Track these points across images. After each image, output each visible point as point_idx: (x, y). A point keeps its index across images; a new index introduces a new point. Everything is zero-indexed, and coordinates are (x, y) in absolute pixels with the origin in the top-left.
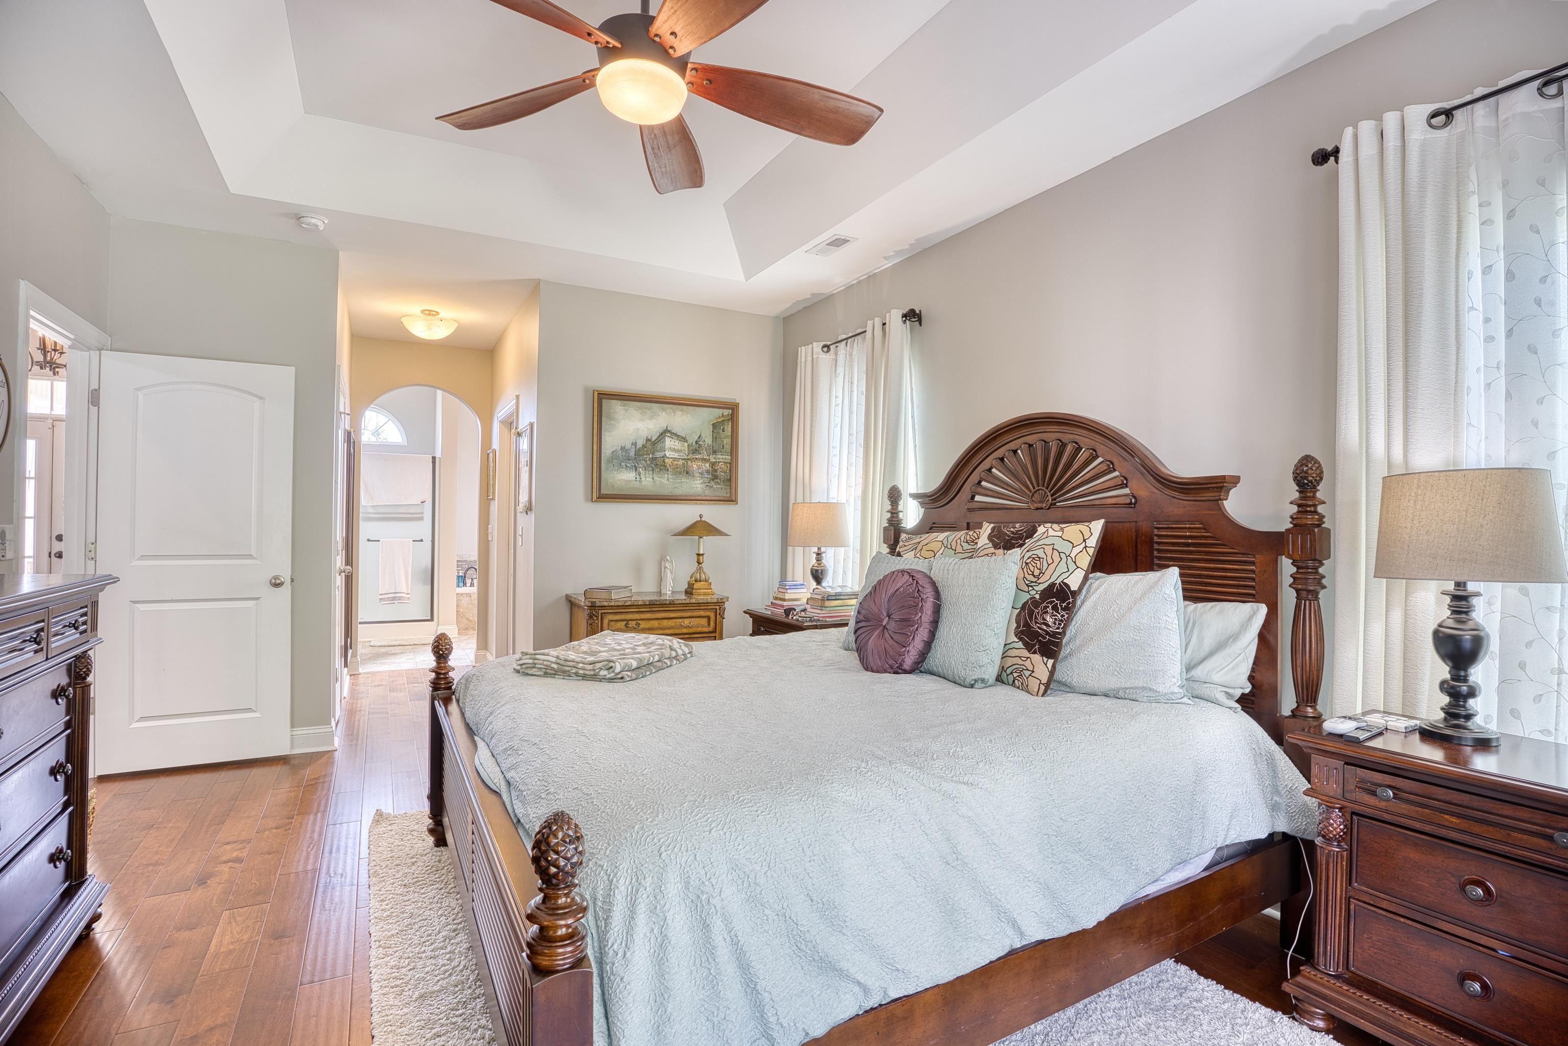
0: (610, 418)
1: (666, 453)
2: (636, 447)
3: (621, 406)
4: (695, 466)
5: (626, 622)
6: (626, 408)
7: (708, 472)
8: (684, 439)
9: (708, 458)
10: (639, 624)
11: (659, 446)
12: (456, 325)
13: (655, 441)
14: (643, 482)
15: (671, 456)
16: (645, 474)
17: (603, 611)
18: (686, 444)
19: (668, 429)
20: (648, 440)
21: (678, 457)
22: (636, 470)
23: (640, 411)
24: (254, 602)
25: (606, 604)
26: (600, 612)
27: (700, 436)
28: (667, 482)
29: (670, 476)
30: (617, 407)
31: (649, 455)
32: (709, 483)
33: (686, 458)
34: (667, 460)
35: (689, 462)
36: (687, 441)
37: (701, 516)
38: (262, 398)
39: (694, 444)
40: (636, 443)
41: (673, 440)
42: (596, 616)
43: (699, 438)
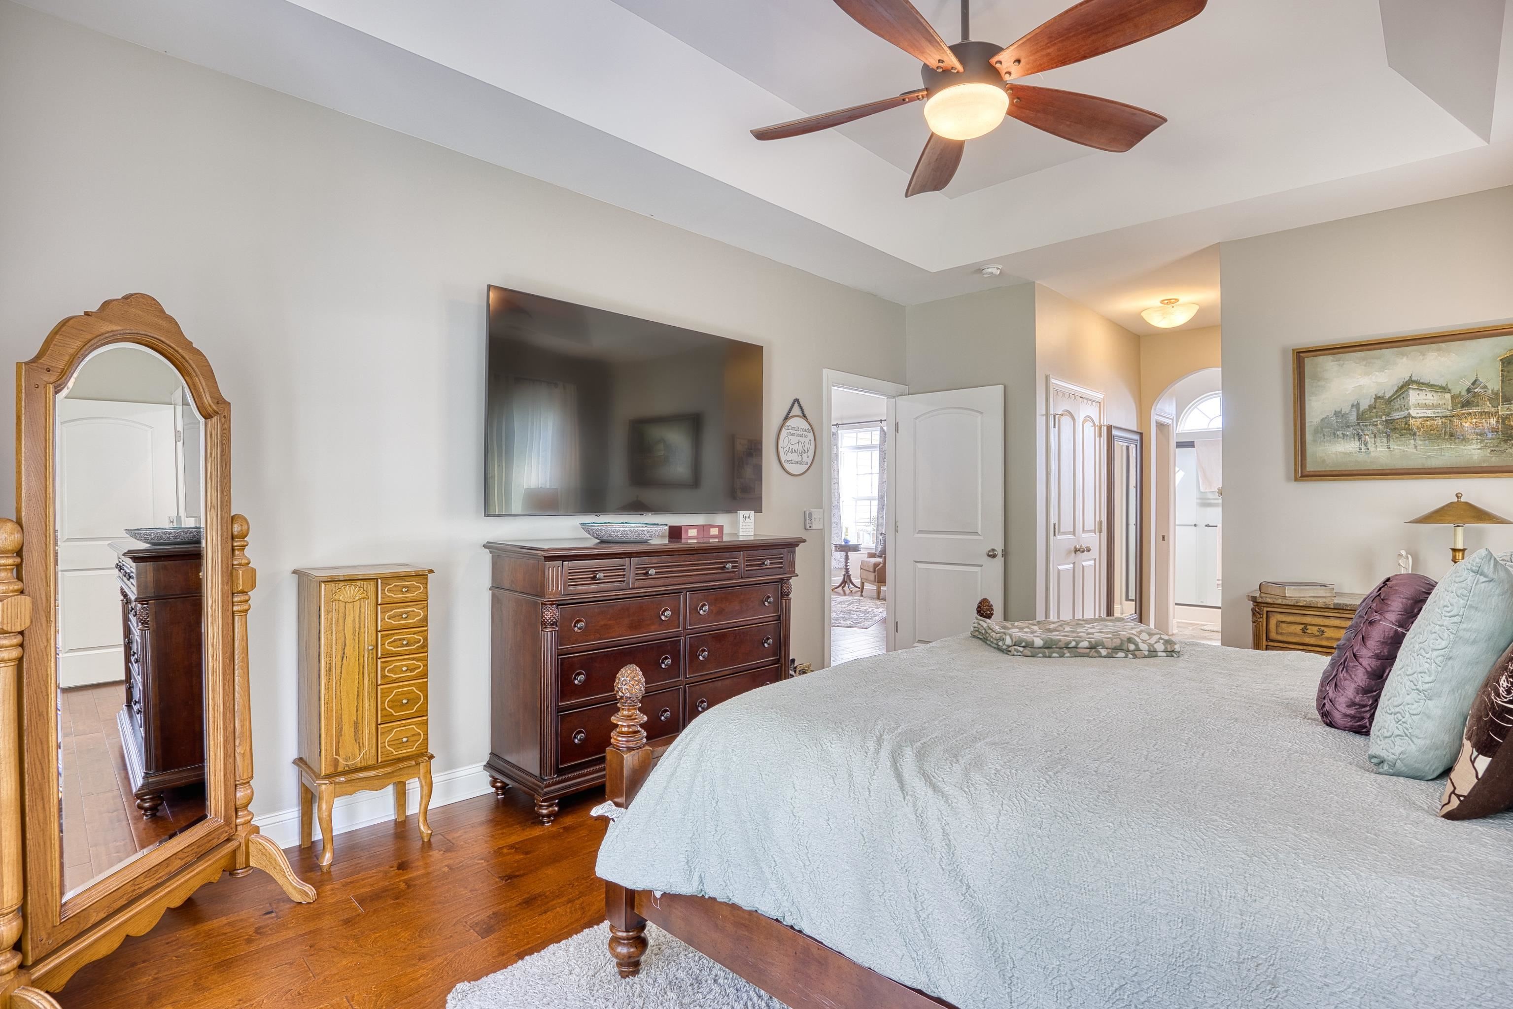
0: (1316, 378)
1: (1411, 411)
2: (1358, 410)
3: (1333, 361)
4: (1466, 425)
5: (1303, 626)
6: (1341, 362)
7: (1494, 430)
8: (1444, 389)
9: (1493, 410)
10: (1323, 631)
11: (1397, 404)
12: (1197, 307)
13: (1390, 398)
14: (1372, 454)
15: (1418, 415)
16: (1375, 442)
17: (1269, 609)
18: (1448, 396)
19: (1413, 379)
20: (1377, 398)
21: (1433, 415)
22: (1360, 439)
23: (1364, 363)
24: (979, 568)
25: (1279, 601)
26: (1265, 609)
27: (1476, 381)
28: (1414, 451)
29: (1420, 443)
30: (1328, 363)
31: (1381, 417)
32: (1497, 446)
33: (1448, 414)
34: (1412, 421)
35: (1455, 421)
36: (1449, 391)
37: (1458, 496)
38: (982, 413)
39: (1464, 393)
40: (1358, 404)
41: (1424, 393)
42: (1260, 614)
43: (1473, 384)
